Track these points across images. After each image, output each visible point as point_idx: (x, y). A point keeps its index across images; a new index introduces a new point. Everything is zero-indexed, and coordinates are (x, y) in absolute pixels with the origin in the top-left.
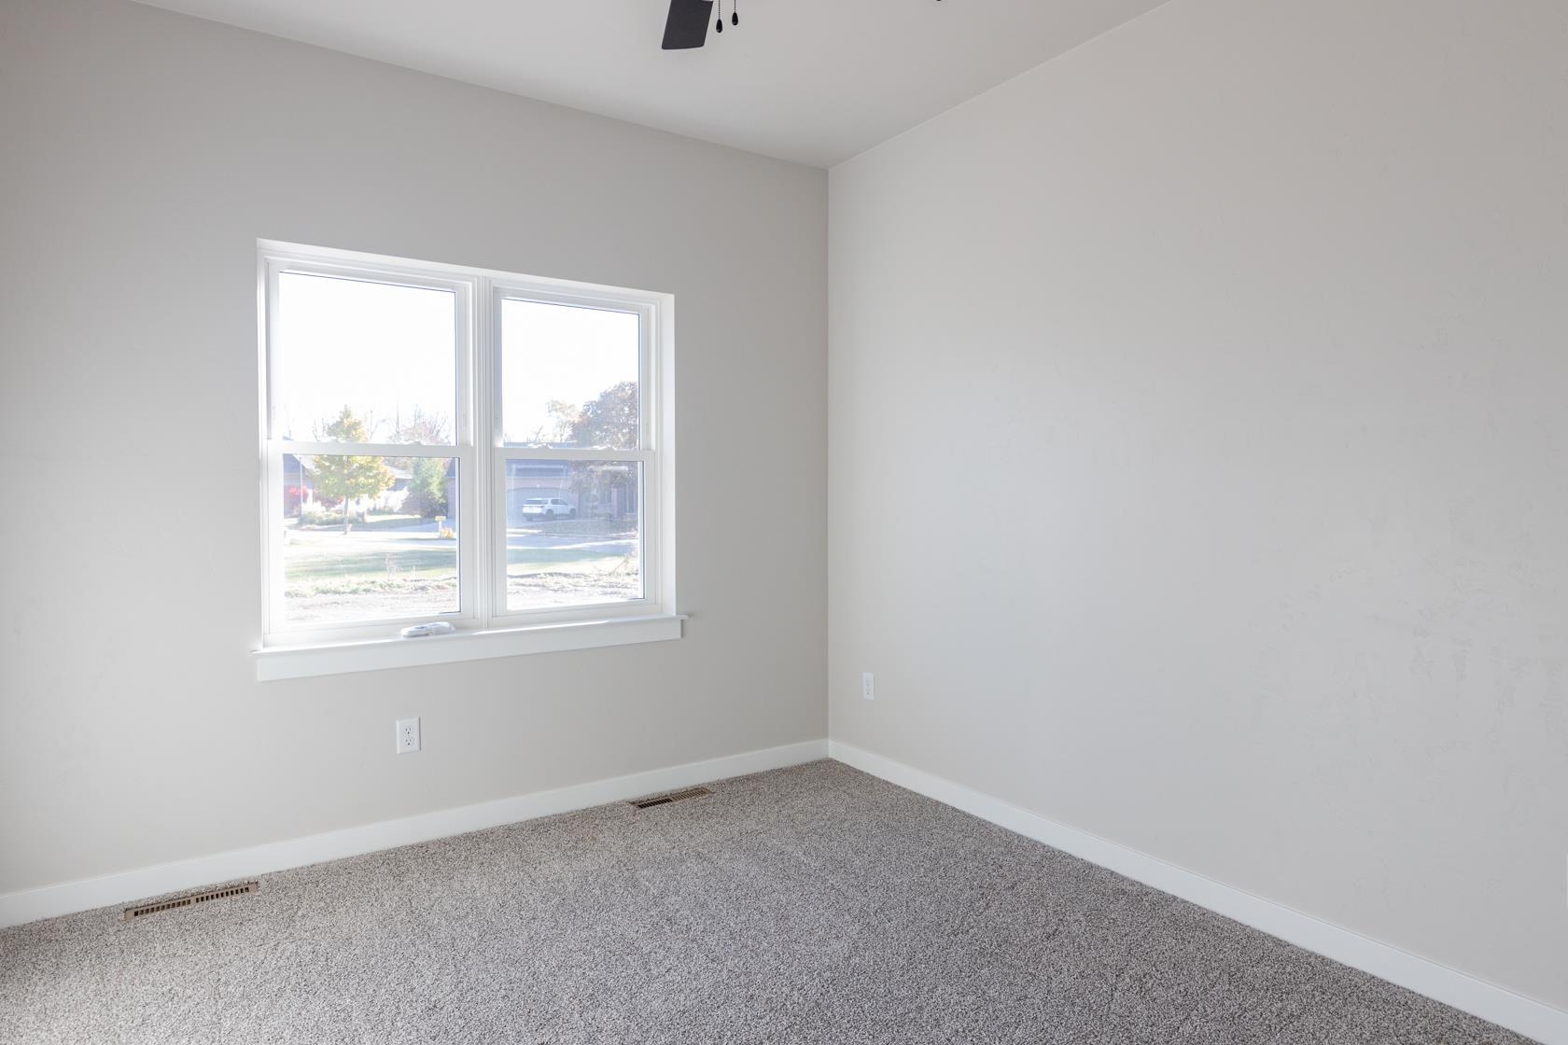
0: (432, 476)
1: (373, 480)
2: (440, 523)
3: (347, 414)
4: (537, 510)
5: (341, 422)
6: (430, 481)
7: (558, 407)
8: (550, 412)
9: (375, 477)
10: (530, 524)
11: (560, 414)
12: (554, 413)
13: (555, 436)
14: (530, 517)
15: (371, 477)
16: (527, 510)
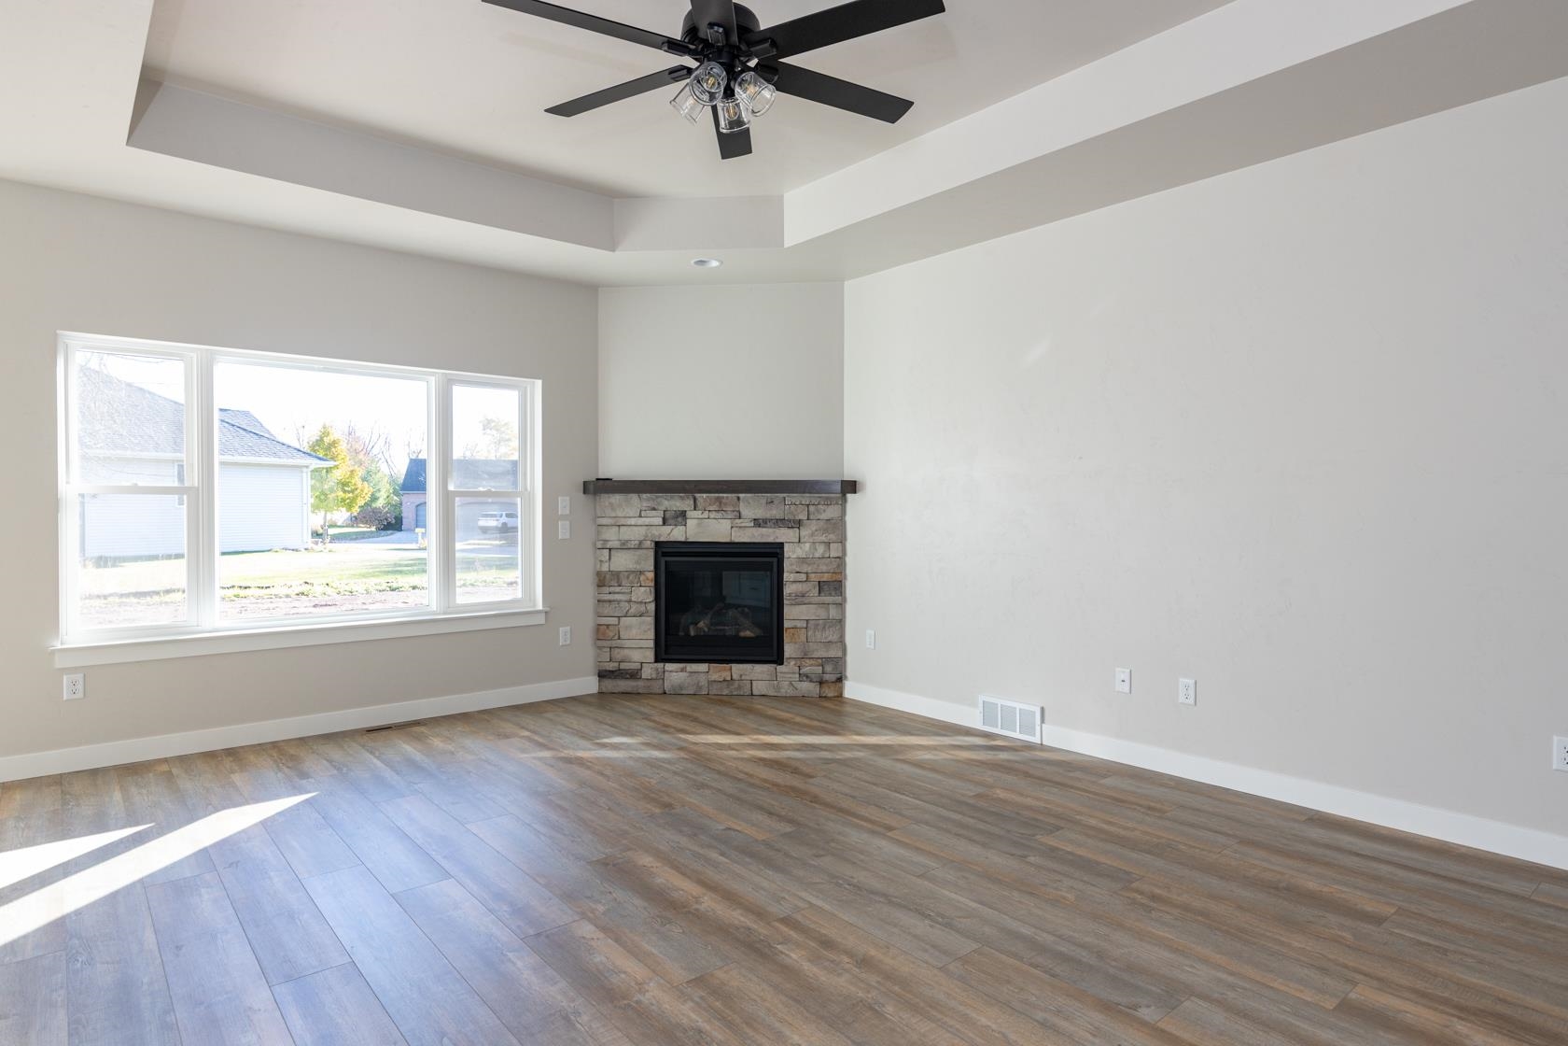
0: (379, 490)
1: (351, 495)
2: (420, 534)
3: (326, 433)
4: (492, 523)
5: (321, 439)
6: (378, 495)
7: (493, 424)
8: (484, 429)
9: (352, 491)
10: (487, 536)
11: (494, 432)
12: (488, 431)
13: (489, 451)
14: (485, 530)
15: (349, 492)
16: (483, 522)
